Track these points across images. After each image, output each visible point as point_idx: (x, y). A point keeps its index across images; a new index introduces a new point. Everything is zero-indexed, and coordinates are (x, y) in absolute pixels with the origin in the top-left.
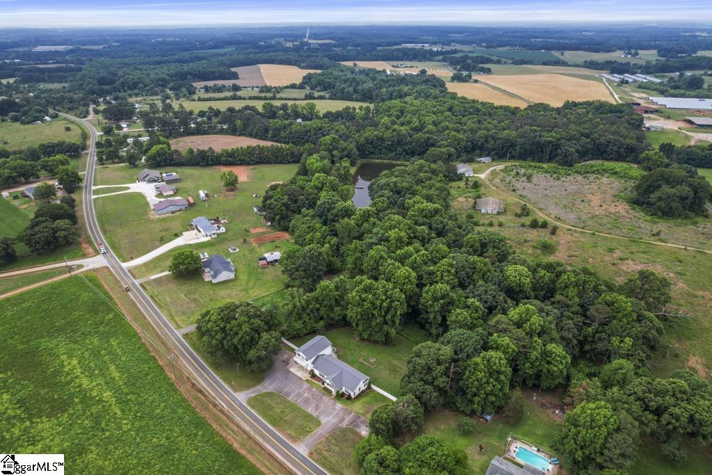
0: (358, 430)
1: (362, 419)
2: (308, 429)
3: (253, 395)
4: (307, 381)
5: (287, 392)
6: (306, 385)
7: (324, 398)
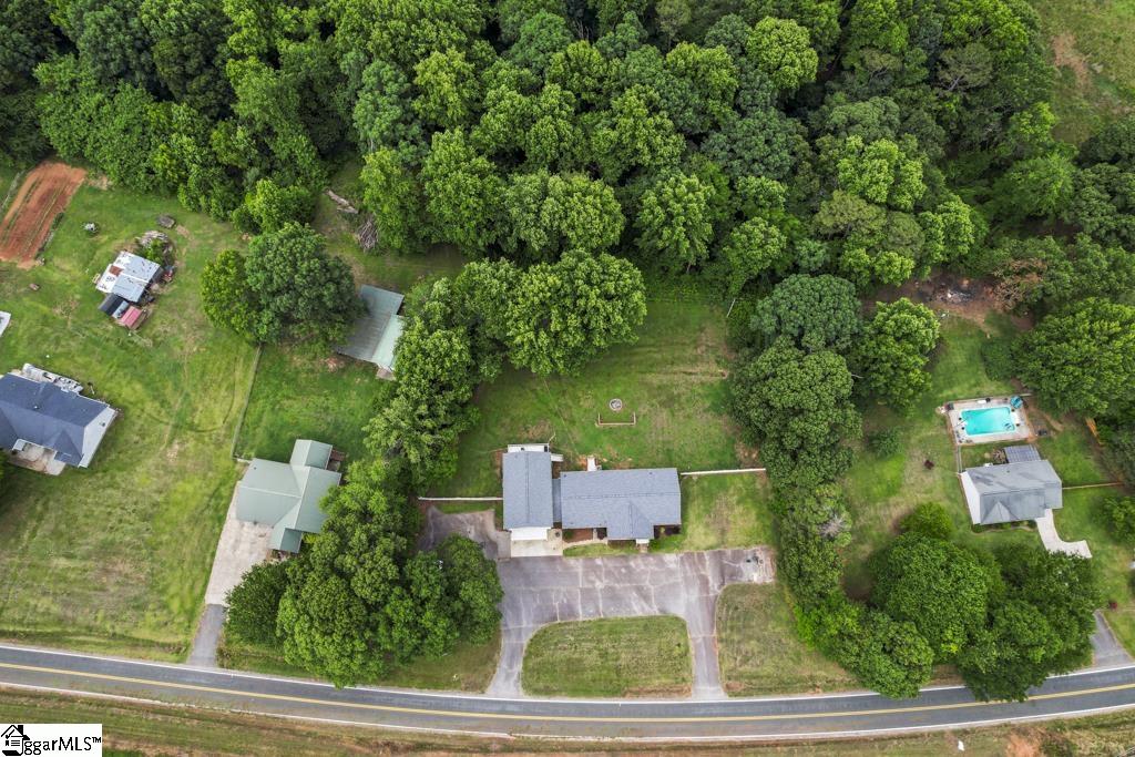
0: (744, 580)
1: (729, 552)
2: (677, 651)
3: (519, 667)
4: (567, 553)
5: (561, 606)
6: (577, 564)
7: (632, 564)
